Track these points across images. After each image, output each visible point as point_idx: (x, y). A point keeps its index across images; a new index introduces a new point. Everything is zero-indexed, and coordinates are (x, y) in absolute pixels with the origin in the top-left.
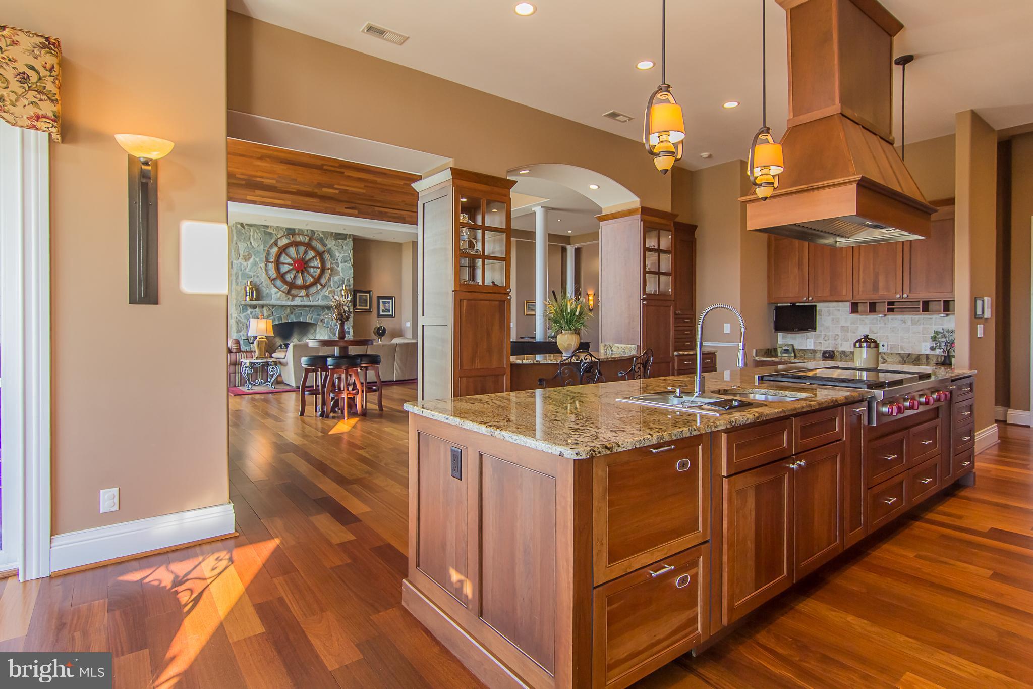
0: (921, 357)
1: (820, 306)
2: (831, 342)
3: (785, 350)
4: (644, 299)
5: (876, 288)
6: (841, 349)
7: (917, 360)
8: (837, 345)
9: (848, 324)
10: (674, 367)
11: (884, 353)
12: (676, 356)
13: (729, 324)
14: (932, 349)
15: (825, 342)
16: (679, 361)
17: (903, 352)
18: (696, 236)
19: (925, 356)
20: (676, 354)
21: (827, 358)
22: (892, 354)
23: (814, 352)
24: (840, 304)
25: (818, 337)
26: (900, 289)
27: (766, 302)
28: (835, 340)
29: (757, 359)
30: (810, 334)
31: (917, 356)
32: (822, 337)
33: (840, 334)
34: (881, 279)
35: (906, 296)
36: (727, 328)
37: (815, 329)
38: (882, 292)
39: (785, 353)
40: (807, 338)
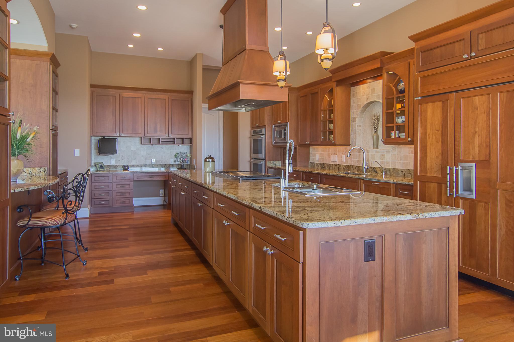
0: (170, 166)
1: (119, 139)
2: (126, 160)
3: (100, 166)
4: (52, 130)
5: (156, 130)
7: (168, 167)
8: (129, 162)
9: (135, 150)
11: (154, 165)
13: (79, 150)
14: (175, 161)
15: (122, 160)
16: (61, 178)
17: (162, 164)
19: (172, 165)
22: (157, 165)
23: (117, 166)
25: (117, 157)
26: (167, 131)
27: (90, 135)
28: (128, 159)
30: (114, 156)
31: (169, 165)
32: (121, 157)
34: (158, 126)
35: (170, 135)
36: (77, 153)
37: (116, 153)
38: (158, 133)
39: (101, 168)
40: (111, 158)
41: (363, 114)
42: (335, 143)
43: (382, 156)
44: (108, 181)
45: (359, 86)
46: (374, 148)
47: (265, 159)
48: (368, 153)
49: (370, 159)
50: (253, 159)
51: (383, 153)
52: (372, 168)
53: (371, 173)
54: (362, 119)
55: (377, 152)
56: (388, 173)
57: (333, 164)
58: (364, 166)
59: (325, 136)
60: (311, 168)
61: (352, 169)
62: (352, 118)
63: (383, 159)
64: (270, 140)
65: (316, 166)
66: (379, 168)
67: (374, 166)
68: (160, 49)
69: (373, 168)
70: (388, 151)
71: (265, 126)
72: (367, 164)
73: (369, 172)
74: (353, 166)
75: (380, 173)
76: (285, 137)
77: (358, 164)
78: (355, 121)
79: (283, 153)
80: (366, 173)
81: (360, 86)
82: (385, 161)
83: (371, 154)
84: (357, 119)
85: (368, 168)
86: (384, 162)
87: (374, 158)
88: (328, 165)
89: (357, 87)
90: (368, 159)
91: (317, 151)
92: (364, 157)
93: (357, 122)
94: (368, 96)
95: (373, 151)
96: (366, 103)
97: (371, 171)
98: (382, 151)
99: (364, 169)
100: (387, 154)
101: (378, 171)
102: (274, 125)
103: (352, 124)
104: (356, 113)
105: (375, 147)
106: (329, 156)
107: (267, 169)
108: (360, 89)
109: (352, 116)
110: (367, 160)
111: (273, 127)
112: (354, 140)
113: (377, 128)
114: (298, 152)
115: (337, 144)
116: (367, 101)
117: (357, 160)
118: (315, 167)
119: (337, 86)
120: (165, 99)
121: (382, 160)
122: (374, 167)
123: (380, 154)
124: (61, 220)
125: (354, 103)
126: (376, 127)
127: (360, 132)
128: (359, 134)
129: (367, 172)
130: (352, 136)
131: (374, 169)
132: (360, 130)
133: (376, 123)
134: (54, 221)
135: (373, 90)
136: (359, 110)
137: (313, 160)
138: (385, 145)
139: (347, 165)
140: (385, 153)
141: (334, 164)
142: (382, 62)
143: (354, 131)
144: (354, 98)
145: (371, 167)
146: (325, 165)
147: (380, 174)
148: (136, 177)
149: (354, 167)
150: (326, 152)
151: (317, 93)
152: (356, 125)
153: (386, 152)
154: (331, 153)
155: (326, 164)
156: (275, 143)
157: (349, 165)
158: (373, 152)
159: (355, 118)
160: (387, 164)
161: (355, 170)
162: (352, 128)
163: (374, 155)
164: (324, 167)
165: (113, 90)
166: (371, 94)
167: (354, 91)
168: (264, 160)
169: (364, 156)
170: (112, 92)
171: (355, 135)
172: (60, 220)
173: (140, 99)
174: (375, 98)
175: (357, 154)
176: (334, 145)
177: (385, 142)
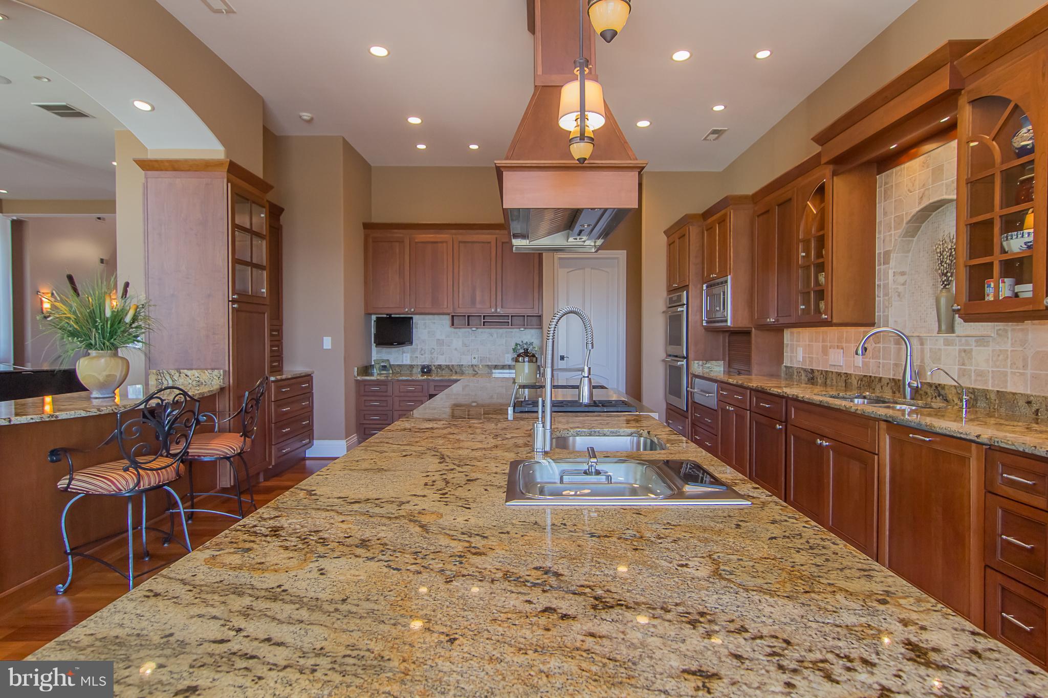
0: (505, 367)
1: (416, 318)
2: (427, 356)
3: (383, 366)
4: (234, 301)
5: (473, 302)
6: (436, 363)
8: (433, 359)
9: (443, 337)
10: (270, 397)
11: (476, 366)
12: (273, 382)
13: (330, 338)
15: (421, 356)
16: (278, 388)
17: (490, 364)
18: (282, 223)
19: (508, 367)
20: (272, 379)
21: (426, 373)
22: (483, 366)
23: (412, 367)
24: (436, 316)
25: (414, 351)
26: (493, 303)
27: (363, 313)
28: (432, 353)
29: (359, 378)
30: (407, 348)
31: (502, 366)
32: (419, 351)
33: (435, 347)
34: (478, 293)
35: (498, 310)
36: (327, 343)
37: (411, 343)
38: (478, 306)
39: (383, 370)
40: (403, 352)
41: (913, 241)
42: (829, 320)
43: (963, 354)
44: (385, 394)
45: (898, 168)
46: (939, 331)
47: (687, 358)
48: (922, 344)
49: (927, 360)
50: (670, 356)
51: (967, 344)
52: (934, 387)
53: (929, 399)
54: (910, 254)
55: (947, 343)
56: (982, 404)
57: (832, 372)
58: (908, 380)
59: (807, 302)
60: (786, 379)
61: (879, 386)
62: (880, 254)
63: (966, 362)
64: (698, 317)
65: (796, 374)
66: (953, 388)
67: (937, 382)
68: (474, 147)
69: (936, 387)
70: (982, 340)
71: (688, 286)
72: (918, 374)
73: (924, 397)
74: (880, 379)
75: (956, 401)
76: (724, 308)
77: (894, 375)
78: (886, 262)
79: (727, 344)
80: (912, 399)
81: (903, 166)
82: (973, 368)
83: (931, 349)
84: (893, 256)
85: (917, 387)
86: (971, 370)
87: (940, 359)
88: (822, 373)
89: (894, 170)
90: (922, 361)
91: (798, 341)
92: (909, 357)
93: (892, 263)
94: (923, 190)
95: (937, 340)
96: (918, 209)
97: (930, 394)
98: (964, 339)
99: (908, 390)
100: (978, 348)
101: (950, 397)
102: (705, 283)
103: (880, 269)
104: (891, 240)
105: (943, 327)
106: (825, 351)
107: (692, 378)
108: (900, 175)
109: (879, 249)
110: (917, 363)
111: (705, 288)
112: (883, 312)
113: (949, 274)
114: (753, 342)
115: (835, 321)
116: (920, 203)
117: (892, 362)
118: (795, 377)
119: (835, 174)
120: (489, 243)
121: (963, 364)
122: (939, 385)
123: (957, 348)
124: (127, 481)
125: (885, 214)
126: (945, 275)
127: (901, 288)
128: (899, 296)
129: (919, 398)
130: (880, 299)
131: (939, 388)
132: (904, 284)
133: (948, 261)
134: (110, 483)
135: (938, 172)
136: (900, 231)
137: (791, 361)
138: (965, 321)
139: (865, 376)
140: (974, 344)
141: (836, 372)
142: (954, 73)
143: (884, 288)
144: (885, 201)
145: (930, 385)
146: (816, 373)
147: (956, 404)
148: (433, 387)
149: (884, 382)
150: (819, 342)
151: (790, 199)
152: (890, 271)
153: (976, 341)
154: (829, 344)
155: (818, 371)
156: (707, 322)
157: (870, 376)
158: (937, 342)
159: (887, 254)
160: (979, 378)
161: (885, 388)
162: (879, 279)
163: (940, 349)
164: (813, 378)
165: (401, 231)
166: (933, 182)
167: (886, 183)
168: (684, 358)
169: (909, 354)
170: (398, 234)
171: (887, 298)
172: (124, 483)
173: (445, 244)
174: (944, 190)
175: (893, 347)
176: (828, 324)
177: (962, 312)
